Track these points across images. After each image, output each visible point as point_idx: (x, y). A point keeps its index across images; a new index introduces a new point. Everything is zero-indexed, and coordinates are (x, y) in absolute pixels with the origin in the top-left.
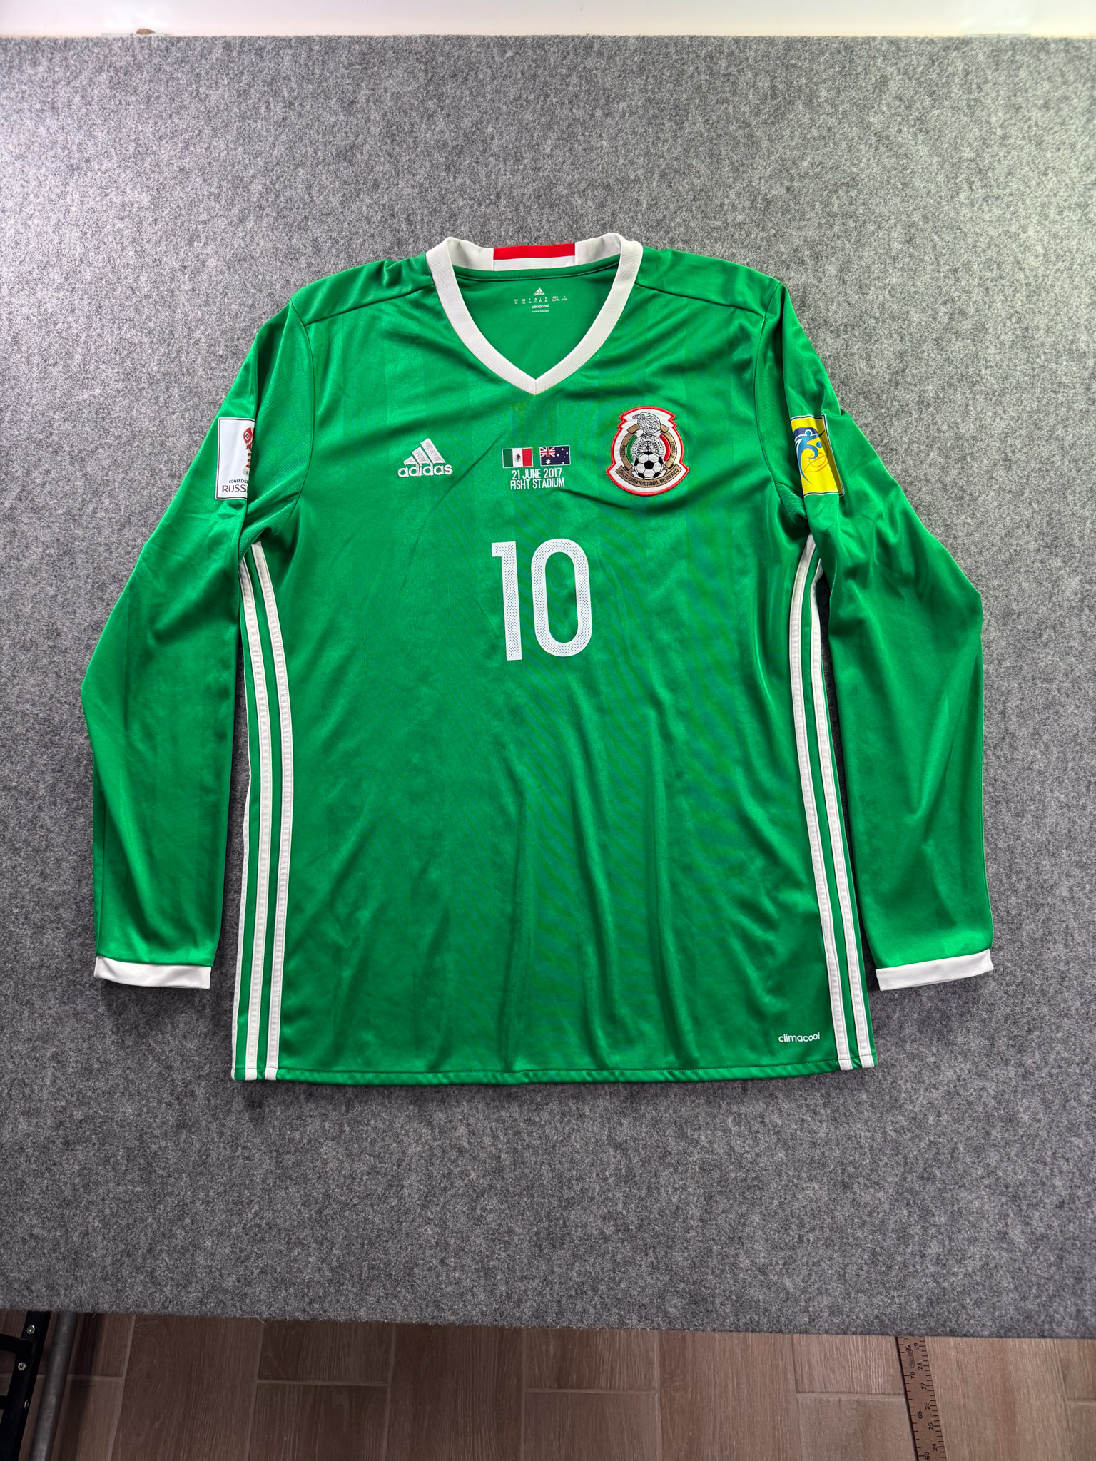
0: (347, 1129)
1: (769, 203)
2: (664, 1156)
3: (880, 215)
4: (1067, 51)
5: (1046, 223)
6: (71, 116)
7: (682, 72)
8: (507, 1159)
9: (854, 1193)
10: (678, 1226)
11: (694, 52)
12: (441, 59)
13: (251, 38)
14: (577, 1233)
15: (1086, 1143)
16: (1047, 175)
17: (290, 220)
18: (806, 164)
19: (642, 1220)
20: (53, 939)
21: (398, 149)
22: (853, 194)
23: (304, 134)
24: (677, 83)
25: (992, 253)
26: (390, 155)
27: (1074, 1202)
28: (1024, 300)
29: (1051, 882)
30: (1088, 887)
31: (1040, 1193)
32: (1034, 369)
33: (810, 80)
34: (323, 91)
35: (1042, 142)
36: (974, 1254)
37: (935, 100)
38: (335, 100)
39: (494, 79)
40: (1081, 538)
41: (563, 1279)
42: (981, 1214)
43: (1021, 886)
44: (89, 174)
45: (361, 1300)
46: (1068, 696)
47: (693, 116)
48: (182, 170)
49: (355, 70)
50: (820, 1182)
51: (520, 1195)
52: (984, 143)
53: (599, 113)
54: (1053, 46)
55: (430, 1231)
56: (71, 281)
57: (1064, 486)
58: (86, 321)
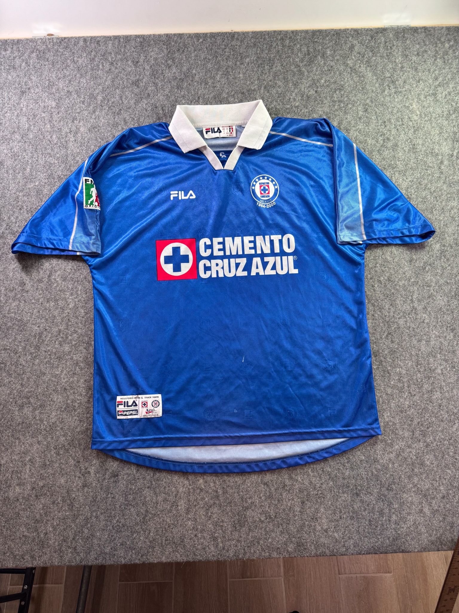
0: (154, 483)
1: (308, 98)
2: (284, 487)
3: (354, 101)
4: (425, 32)
5: (420, 102)
6: (22, 71)
7: (272, 45)
8: (220, 492)
9: (361, 497)
10: (291, 515)
11: (276, 37)
12: (173, 43)
13: (95, 37)
14: (250, 520)
15: (452, 472)
16: (419, 82)
17: (114, 110)
18: (323, 81)
19: (276, 513)
20: (28, 411)
21: (157, 81)
22: (342, 93)
23: (118, 75)
24: (269, 50)
25: (399, 114)
26: (154, 83)
27: (449, 496)
28: (413, 133)
29: (434, 368)
30: (448, 369)
31: (435, 493)
32: (418, 161)
33: (323, 47)
34: (125, 58)
35: (417, 69)
36: (410, 519)
37: (373, 53)
38: (130, 61)
39: (195, 50)
40: (440, 228)
41: (245, 540)
42: (412, 503)
43: (422, 370)
44: (30, 94)
45: (163, 553)
46: (437, 292)
47: (276, 63)
48: (68, 91)
49: (138, 49)
50: (347, 494)
51: (226, 506)
52: (394, 70)
53: (238, 63)
54: (420, 30)
55: (190, 523)
56: (24, 138)
57: (432, 208)
58: (31, 154)
